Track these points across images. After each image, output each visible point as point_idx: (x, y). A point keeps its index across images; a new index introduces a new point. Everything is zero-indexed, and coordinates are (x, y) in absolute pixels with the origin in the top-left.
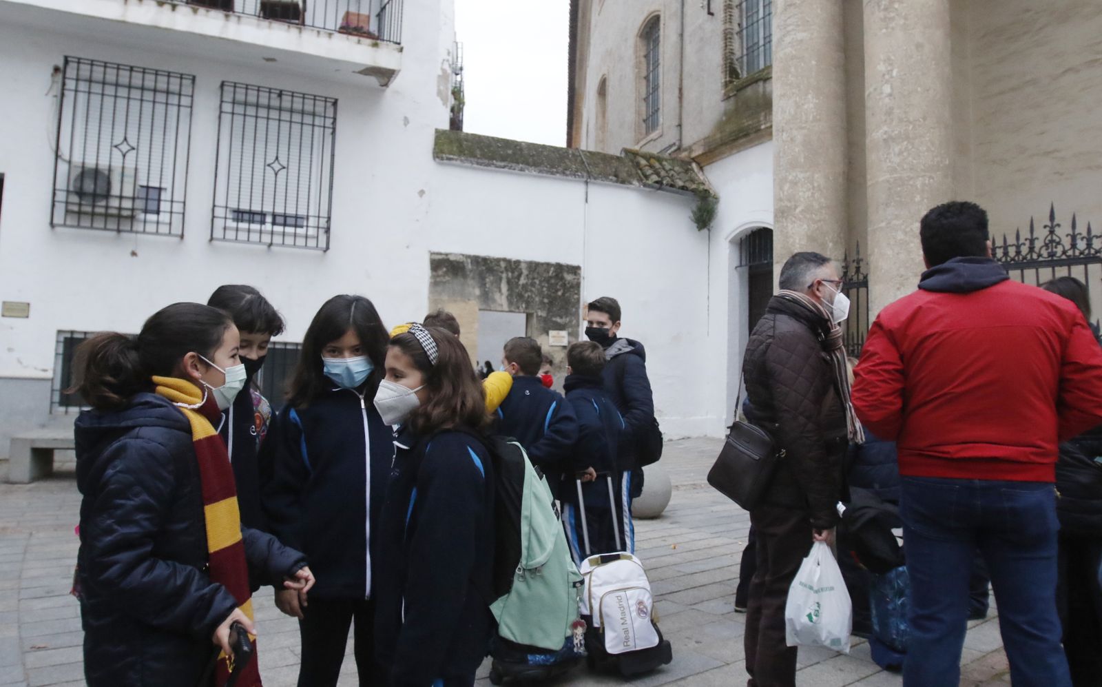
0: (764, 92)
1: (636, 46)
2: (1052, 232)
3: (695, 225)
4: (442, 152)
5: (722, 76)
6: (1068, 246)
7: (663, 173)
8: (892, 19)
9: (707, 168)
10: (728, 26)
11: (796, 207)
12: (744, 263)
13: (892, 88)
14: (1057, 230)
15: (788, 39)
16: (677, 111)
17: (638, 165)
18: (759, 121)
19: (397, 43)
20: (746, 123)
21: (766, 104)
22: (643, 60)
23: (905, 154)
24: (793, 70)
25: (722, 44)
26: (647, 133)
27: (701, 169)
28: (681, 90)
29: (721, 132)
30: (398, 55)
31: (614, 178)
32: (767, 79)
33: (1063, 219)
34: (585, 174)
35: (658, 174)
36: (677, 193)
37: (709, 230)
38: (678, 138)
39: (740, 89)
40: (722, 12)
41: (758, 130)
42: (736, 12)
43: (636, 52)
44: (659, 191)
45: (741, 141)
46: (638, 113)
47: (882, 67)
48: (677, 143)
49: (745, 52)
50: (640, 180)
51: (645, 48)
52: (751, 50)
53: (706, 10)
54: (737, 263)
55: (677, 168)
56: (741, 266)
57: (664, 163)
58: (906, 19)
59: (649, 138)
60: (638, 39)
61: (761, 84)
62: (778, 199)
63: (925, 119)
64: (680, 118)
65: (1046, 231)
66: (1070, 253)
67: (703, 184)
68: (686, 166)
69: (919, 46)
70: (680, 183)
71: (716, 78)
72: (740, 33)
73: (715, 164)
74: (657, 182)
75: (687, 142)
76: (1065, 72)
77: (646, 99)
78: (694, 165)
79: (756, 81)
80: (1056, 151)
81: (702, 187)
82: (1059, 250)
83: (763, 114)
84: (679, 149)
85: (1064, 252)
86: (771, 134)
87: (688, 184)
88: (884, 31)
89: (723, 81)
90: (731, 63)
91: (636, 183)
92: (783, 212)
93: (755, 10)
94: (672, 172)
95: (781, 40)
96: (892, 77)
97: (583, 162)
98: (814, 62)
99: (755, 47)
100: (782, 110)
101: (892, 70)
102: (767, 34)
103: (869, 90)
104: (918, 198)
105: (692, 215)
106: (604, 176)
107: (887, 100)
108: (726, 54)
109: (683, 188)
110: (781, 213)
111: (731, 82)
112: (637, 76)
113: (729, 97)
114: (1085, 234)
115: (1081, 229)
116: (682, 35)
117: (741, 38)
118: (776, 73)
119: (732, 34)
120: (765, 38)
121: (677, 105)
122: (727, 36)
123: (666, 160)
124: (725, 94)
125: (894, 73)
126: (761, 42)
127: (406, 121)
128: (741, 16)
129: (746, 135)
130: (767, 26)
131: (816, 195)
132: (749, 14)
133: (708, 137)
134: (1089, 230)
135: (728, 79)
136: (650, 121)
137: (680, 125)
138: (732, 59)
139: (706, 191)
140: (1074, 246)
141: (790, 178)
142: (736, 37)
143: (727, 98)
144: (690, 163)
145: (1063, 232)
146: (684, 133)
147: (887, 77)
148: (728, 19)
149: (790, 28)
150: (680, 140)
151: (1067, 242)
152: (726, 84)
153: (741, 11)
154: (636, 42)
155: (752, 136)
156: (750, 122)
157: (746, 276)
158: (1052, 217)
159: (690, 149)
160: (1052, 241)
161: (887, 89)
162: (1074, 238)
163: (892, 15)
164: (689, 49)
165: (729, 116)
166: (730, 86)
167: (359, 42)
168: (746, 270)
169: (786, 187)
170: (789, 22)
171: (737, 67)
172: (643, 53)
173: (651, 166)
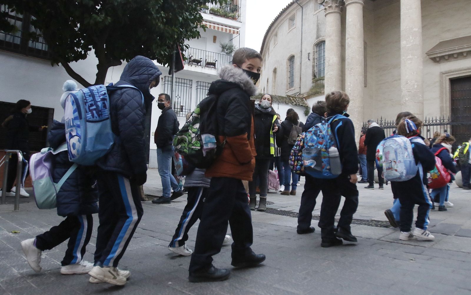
0: (323, 82)
2: (381, 122)
3: (304, 115)
5: (312, 77)
6: (384, 125)
7: (297, 102)
10: (314, 64)
15: (328, 73)
16: (299, 84)
17: (290, 99)
18: (321, 91)
20: (318, 90)
22: (289, 66)
23: (353, 103)
24: (330, 81)
25: (312, 68)
26: (290, 88)
27: (306, 100)
28: (300, 78)
29: (312, 92)
31: (285, 103)
32: (323, 80)
33: (383, 119)
34: (278, 102)
35: (295, 102)
36: (300, 107)
38: (299, 91)
39: (317, 81)
40: (312, 60)
41: (321, 93)
42: (316, 60)
43: (287, 64)
44: (296, 107)
45: (316, 95)
46: (287, 81)
47: (349, 84)
48: (299, 92)
49: (318, 71)
50: (291, 104)
51: (289, 63)
52: (320, 71)
53: (308, 59)
55: (300, 100)
57: (297, 99)
58: (354, 73)
59: (291, 89)
61: (322, 80)
63: (357, 96)
64: (300, 86)
65: (380, 122)
66: (384, 126)
68: (302, 99)
69: (357, 80)
70: (301, 104)
71: (310, 77)
73: (309, 99)
74: (295, 104)
75: (302, 92)
76: (394, 81)
77: (290, 78)
78: (304, 99)
80: (392, 100)
81: (306, 105)
82: (382, 126)
83: (322, 89)
84: (300, 94)
85: (383, 126)
87: (303, 105)
88: (349, 76)
90: (314, 74)
91: (290, 104)
93: (321, 60)
94: (299, 101)
95: (327, 73)
97: (277, 99)
98: (334, 80)
99: (321, 70)
100: (327, 89)
103: (346, 88)
104: (355, 113)
105: (304, 112)
106: (282, 102)
107: (350, 91)
108: (313, 71)
109: (302, 106)
111: (314, 78)
112: (287, 71)
113: (313, 83)
115: (386, 121)
116: (301, 63)
118: (325, 79)
121: (299, 82)
122: (313, 67)
123: (297, 98)
124: (313, 81)
125: (351, 86)
126: (322, 69)
129: (318, 93)
130: (324, 65)
132: (319, 62)
133: (308, 92)
134: (388, 122)
136: (291, 84)
137: (300, 88)
140: (385, 125)
142: (316, 67)
144: (303, 99)
145: (383, 122)
146: (301, 90)
148: (314, 62)
149: (329, 71)
150: (300, 91)
151: (384, 124)
152: (313, 79)
154: (287, 62)
155: (320, 94)
156: (319, 90)
158: (381, 119)
159: (303, 95)
160: (381, 124)
161: (350, 89)
162: (385, 123)
163: (351, 72)
164: (303, 68)
165: (314, 87)
170: (329, 69)
171: (316, 74)
172: (289, 65)
173: (294, 100)
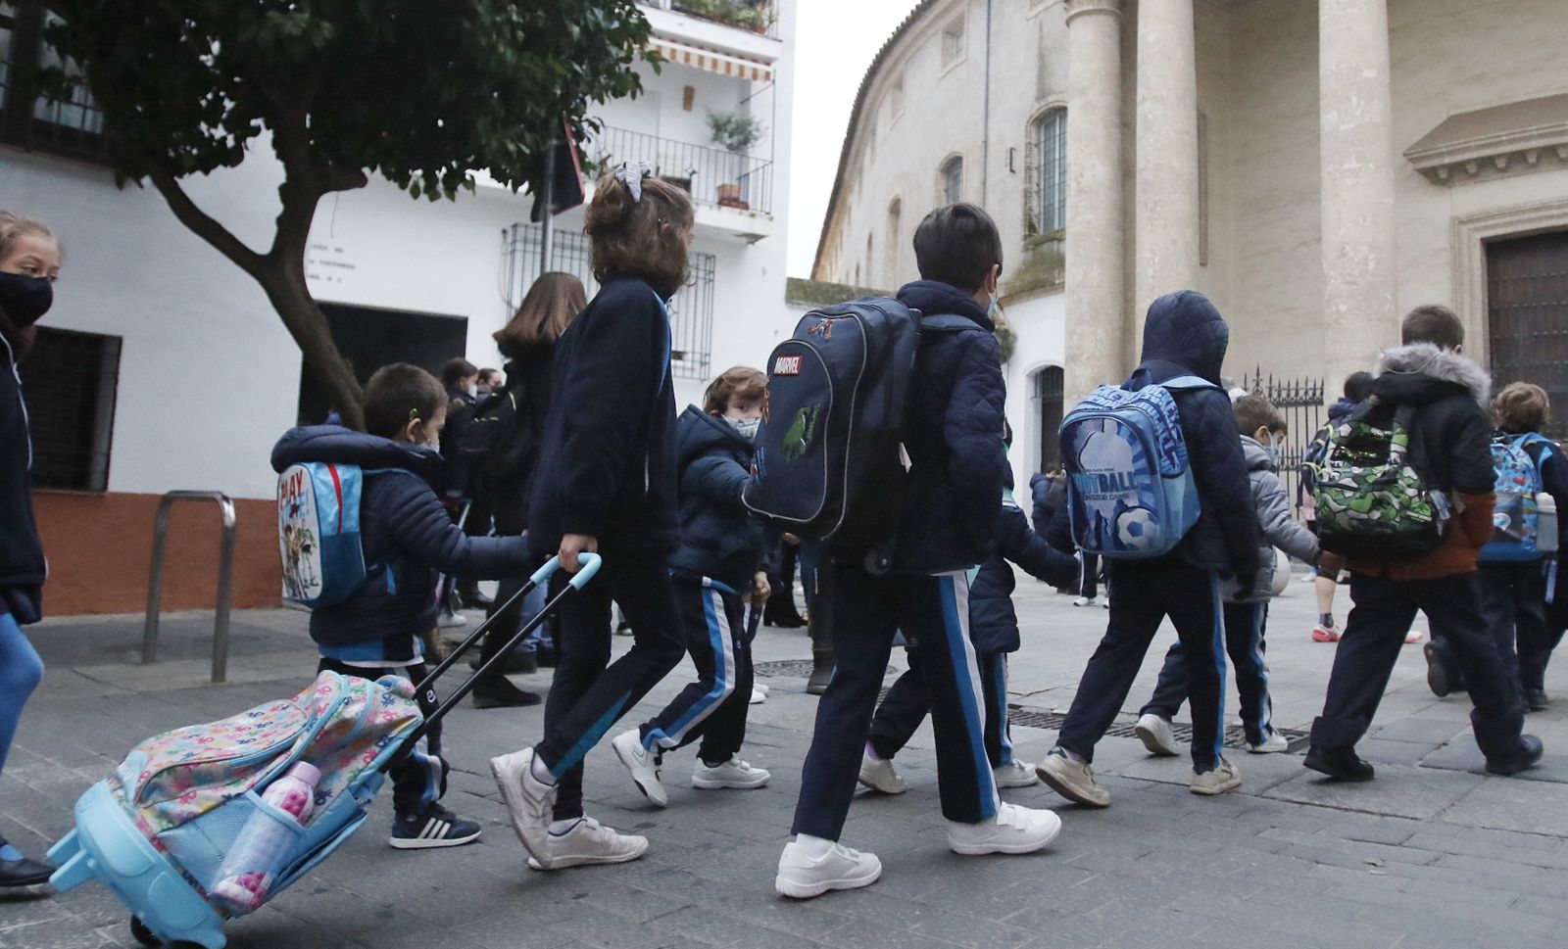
0: (1058, 250)
1: (936, 180)
2: (1258, 385)
4: (792, 298)
5: (1023, 229)
6: (1267, 395)
8: (1156, 219)
9: (1006, 309)
10: (1028, 185)
11: (1082, 355)
12: (1038, 394)
13: (1154, 272)
14: (1261, 384)
15: (1079, 218)
18: (1054, 277)
19: (768, 213)
20: (1043, 276)
21: (1059, 262)
22: (943, 193)
24: (1083, 244)
25: (1022, 201)
29: (1021, 281)
30: (768, 222)
32: (1061, 240)
33: (1264, 377)
37: (1008, 365)
39: (1038, 244)
40: (1023, 172)
41: (1053, 284)
42: (1035, 173)
43: (937, 186)
45: (1037, 291)
47: (1147, 255)
49: (1042, 211)
51: (946, 183)
52: (1048, 210)
53: (1008, 168)
54: (1033, 394)
56: (1036, 397)
58: (1165, 219)
60: (939, 173)
61: (1056, 243)
62: (1068, 348)
65: (1254, 384)
67: (1003, 324)
69: (1174, 242)
71: (1017, 231)
72: (1038, 192)
73: (1014, 307)
76: (1300, 245)
79: (1052, 240)
80: (1293, 309)
81: (1003, 327)
83: (1057, 271)
86: (1063, 288)
88: (1149, 227)
89: (1023, 233)
90: (1030, 219)
92: (1072, 358)
93: (1052, 174)
95: (1074, 217)
96: (1154, 263)
98: (1098, 239)
99: (1051, 208)
100: (1072, 273)
101: (1154, 259)
102: (1062, 199)
103: (1138, 270)
108: (1025, 210)
110: (1071, 358)
111: (1030, 236)
114: (1277, 387)
115: (1275, 383)
116: (984, 183)
117: (1039, 197)
118: (1068, 237)
119: (1031, 193)
120: (1060, 201)
122: (1027, 195)
124: (1025, 246)
125: (1156, 260)
126: (1056, 205)
127: (764, 272)
128: (1039, 178)
129: (1043, 286)
130: (1062, 191)
131: (1098, 346)
132: (1048, 176)
133: (1009, 283)
134: (1279, 385)
135: (1027, 233)
138: (1030, 215)
139: (1006, 331)
141: (1078, 331)
142: (1034, 195)
143: (1026, 249)
145: (1264, 385)
147: (1151, 263)
148: (1029, 179)
149: (1081, 210)
152: (1025, 237)
153: (1039, 173)
154: (937, 177)
155: (1048, 287)
156: (1045, 276)
157: (1040, 406)
158: (1258, 374)
161: (1151, 272)
162: (1270, 389)
163: (1156, 216)
164: (991, 198)
165: (1028, 266)
166: (1028, 240)
167: (741, 214)
168: (1040, 400)
169: (1075, 338)
170: (1080, 204)
171: (1035, 221)
172: (943, 186)
